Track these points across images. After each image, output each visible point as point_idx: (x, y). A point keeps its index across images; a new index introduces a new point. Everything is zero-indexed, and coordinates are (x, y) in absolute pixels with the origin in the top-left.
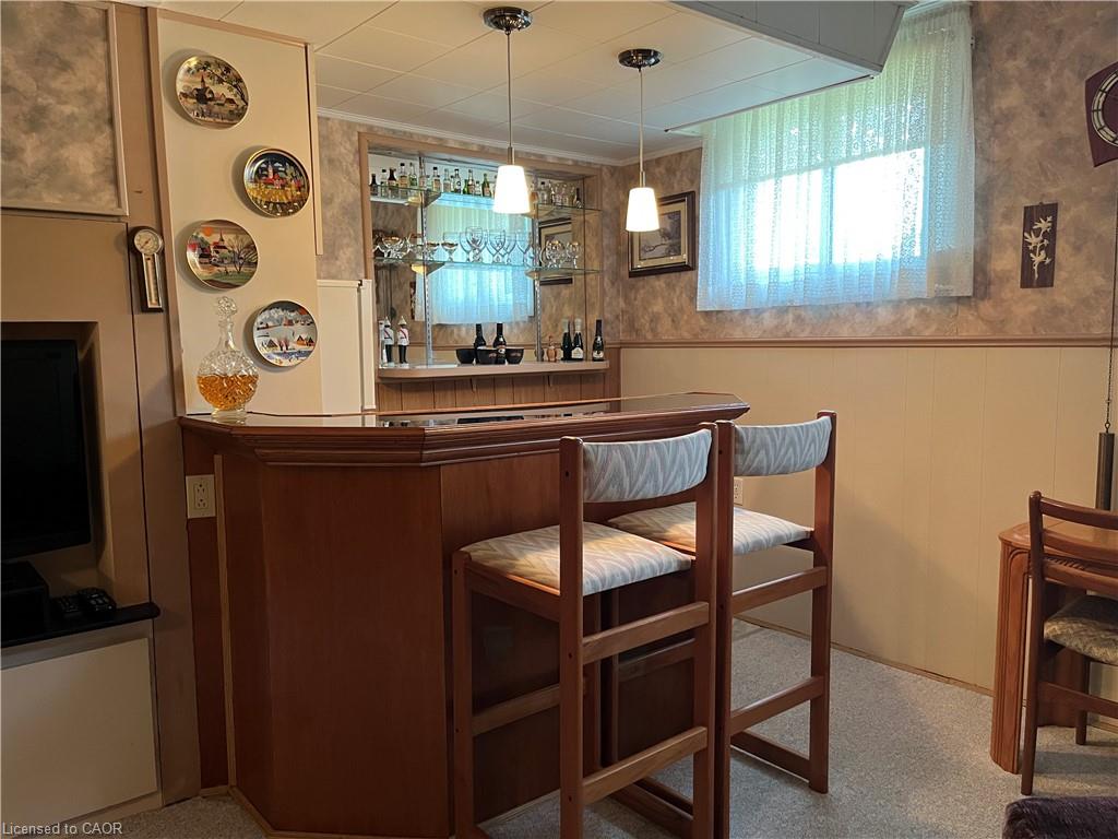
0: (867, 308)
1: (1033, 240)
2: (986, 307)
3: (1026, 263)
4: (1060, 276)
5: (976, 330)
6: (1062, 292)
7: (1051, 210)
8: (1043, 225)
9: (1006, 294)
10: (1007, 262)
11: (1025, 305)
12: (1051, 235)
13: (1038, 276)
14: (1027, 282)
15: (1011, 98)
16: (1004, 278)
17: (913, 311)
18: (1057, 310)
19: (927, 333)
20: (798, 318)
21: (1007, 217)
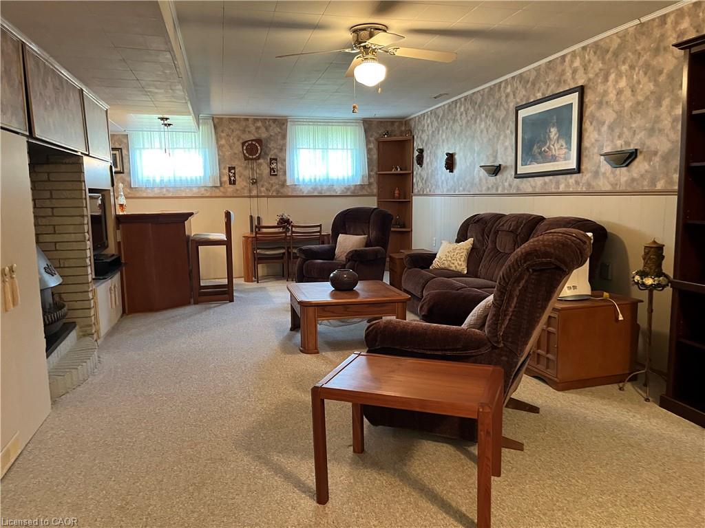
0: (190, 188)
1: (231, 175)
2: (221, 189)
3: (230, 179)
4: (237, 183)
5: (221, 194)
6: (238, 186)
7: (234, 168)
8: (233, 171)
9: (226, 186)
10: (226, 179)
11: (231, 189)
12: (234, 173)
13: (233, 183)
14: (230, 183)
15: (223, 142)
16: (225, 182)
17: (203, 189)
18: (237, 190)
19: (207, 195)
20: (167, 190)
21: (224, 168)
